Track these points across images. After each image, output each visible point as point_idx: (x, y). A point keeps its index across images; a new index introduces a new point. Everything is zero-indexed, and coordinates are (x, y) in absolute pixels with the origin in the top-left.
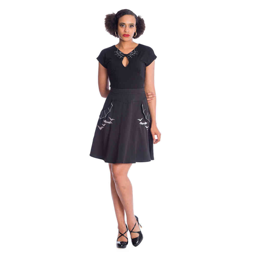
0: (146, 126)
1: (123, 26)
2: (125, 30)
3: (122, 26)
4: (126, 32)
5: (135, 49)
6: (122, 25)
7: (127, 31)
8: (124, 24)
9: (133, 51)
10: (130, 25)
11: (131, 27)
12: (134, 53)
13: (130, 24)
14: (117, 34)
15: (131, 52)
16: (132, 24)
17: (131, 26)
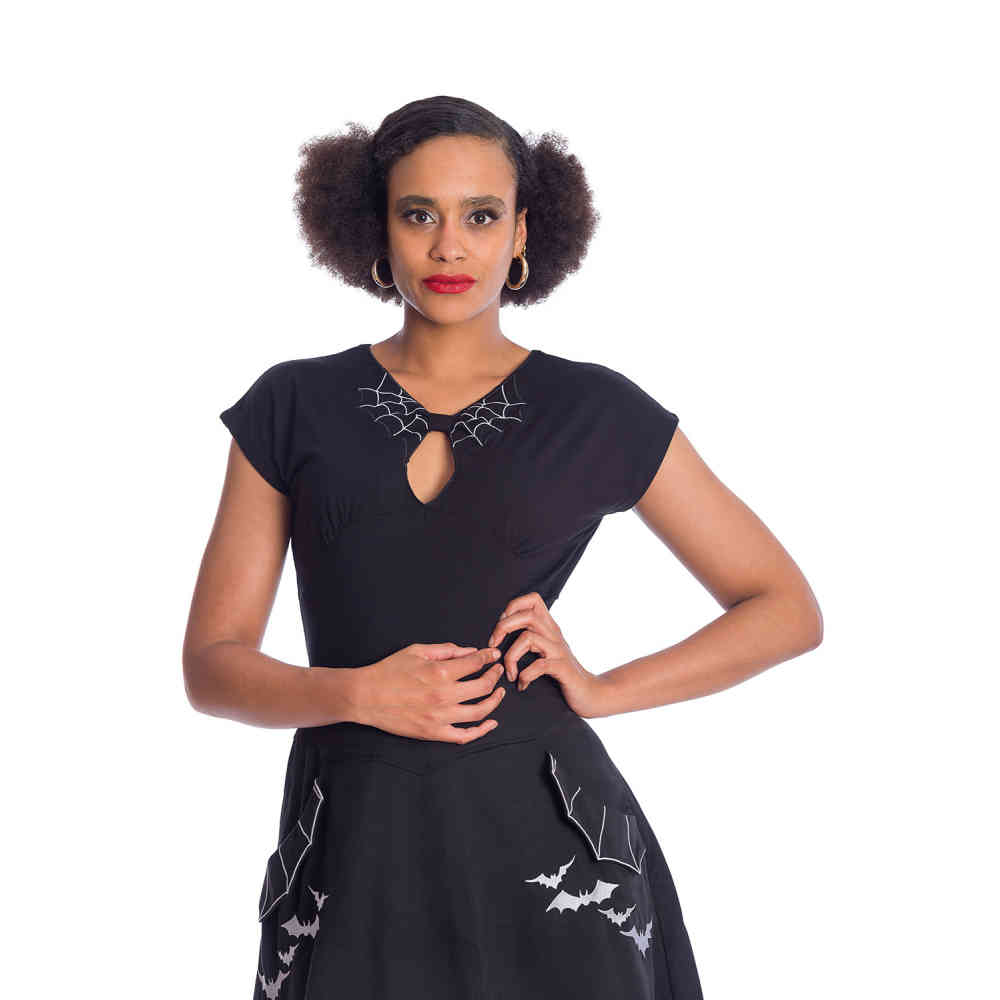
0: (610, 914)
1: (422, 215)
2: (435, 247)
3: (413, 218)
4: (443, 260)
5: (509, 382)
6: (419, 210)
7: (452, 253)
8: (428, 202)
9: (494, 395)
10: (471, 210)
11: (478, 220)
12: (498, 409)
13: (475, 201)
14: (386, 274)
15: (481, 401)
16: (488, 199)
17: (482, 214)
